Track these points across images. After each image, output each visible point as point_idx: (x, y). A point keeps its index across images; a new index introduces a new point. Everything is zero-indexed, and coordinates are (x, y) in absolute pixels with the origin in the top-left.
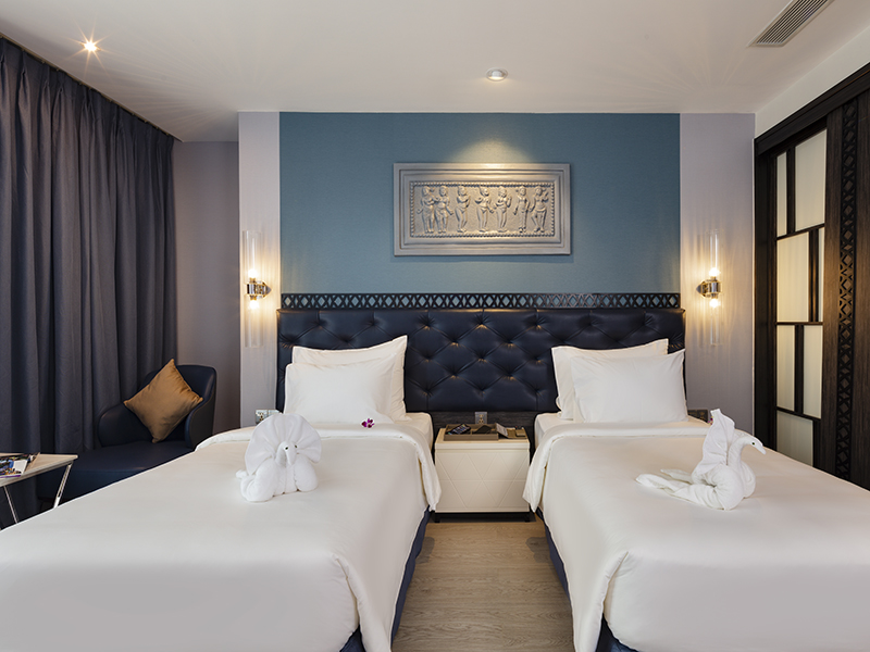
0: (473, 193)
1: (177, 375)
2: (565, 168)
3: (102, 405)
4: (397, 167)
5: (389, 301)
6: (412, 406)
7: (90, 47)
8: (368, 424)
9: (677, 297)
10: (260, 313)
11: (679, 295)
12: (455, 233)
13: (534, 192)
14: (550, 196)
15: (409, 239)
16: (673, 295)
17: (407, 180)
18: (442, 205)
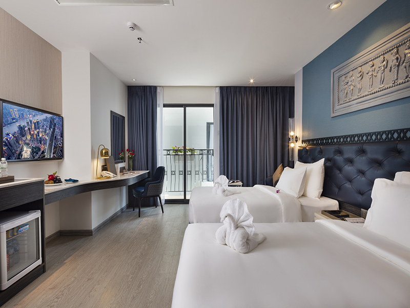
4: (332, 71)
7: (252, 81)
8: (278, 191)
17: (336, 76)
18: (349, 83)
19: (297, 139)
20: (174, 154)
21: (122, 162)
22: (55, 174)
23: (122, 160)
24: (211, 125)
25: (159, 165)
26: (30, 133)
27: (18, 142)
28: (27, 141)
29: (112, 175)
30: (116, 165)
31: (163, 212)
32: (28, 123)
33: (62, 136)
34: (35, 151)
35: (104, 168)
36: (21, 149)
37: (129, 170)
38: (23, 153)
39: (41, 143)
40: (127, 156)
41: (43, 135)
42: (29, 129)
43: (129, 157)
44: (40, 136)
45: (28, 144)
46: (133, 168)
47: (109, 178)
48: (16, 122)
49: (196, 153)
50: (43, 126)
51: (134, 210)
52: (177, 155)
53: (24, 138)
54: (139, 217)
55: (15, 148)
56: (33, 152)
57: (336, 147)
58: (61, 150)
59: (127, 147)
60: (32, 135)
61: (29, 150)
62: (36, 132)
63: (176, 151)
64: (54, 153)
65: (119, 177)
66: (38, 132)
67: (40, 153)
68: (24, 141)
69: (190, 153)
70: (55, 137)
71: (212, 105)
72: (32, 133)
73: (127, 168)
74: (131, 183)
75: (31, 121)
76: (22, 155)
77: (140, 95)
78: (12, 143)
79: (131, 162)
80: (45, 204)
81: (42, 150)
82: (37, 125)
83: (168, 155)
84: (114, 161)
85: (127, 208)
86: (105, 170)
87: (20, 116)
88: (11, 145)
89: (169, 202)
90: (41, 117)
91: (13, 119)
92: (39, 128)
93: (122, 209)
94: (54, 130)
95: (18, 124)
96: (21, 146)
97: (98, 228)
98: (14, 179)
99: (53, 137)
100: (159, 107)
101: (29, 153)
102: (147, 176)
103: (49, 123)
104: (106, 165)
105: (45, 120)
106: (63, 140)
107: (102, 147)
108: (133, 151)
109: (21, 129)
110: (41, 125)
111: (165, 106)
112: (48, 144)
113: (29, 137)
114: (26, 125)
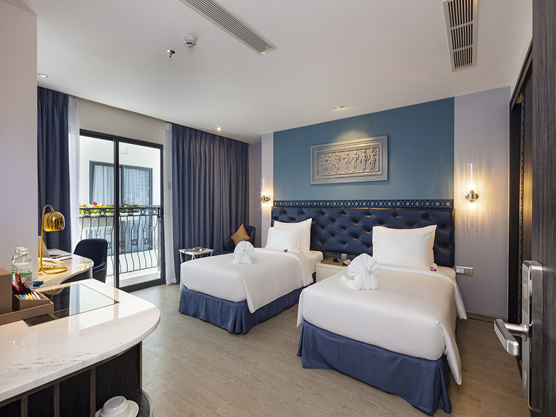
0: (342, 155)
1: (244, 229)
2: (385, 138)
3: (225, 238)
4: (312, 147)
5: (309, 204)
6: (313, 247)
7: (219, 129)
8: (286, 251)
9: (452, 202)
10: (267, 207)
11: (453, 200)
12: (334, 173)
13: (369, 152)
14: (378, 153)
15: (316, 177)
16: (448, 201)
17: (316, 152)
18: (329, 162)
19: (267, 199)
57: (319, 209)
100: (72, 132)
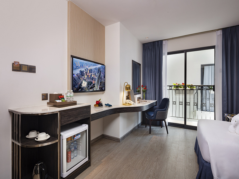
20: (175, 89)
21: (139, 94)
22: (100, 100)
23: (139, 92)
24: (205, 67)
25: (164, 97)
26: (87, 75)
27: (79, 78)
28: (85, 79)
29: (132, 102)
30: (135, 96)
31: (168, 133)
32: (85, 70)
33: (104, 77)
34: (89, 84)
35: (128, 98)
36: (81, 82)
37: (143, 99)
38: (83, 84)
39: (93, 80)
40: (142, 90)
41: (94, 76)
42: (86, 72)
43: (143, 90)
44: (93, 76)
45: (85, 80)
46: (145, 98)
47: (131, 104)
48: (79, 68)
49: (194, 89)
50: (94, 72)
51: (146, 127)
52: (177, 89)
53: (83, 77)
54: (150, 133)
55: (78, 81)
56: (88, 84)
58: (104, 84)
59: (142, 84)
60: (88, 76)
61: (86, 83)
62: (90, 74)
63: (177, 87)
64: (100, 85)
65: (137, 105)
66: (91, 75)
67: (92, 85)
68: (83, 78)
69: (189, 89)
70: (101, 77)
71: (213, 47)
72: (88, 74)
73: (142, 98)
74: (145, 109)
75: (87, 69)
76: (82, 85)
77: (151, 48)
78: (76, 79)
79: (144, 94)
80: (91, 121)
81: (94, 83)
82: (91, 71)
83: (171, 89)
84: (133, 93)
85: (142, 125)
86: (128, 99)
87: (81, 66)
88: (75, 80)
89: (171, 124)
90: (93, 67)
91: (77, 67)
92: (92, 72)
93: (138, 125)
94: (100, 74)
95: (80, 70)
96: (81, 81)
97: (123, 137)
98: (76, 103)
99: (99, 77)
100: (164, 55)
101: (86, 84)
102: (155, 104)
103: (97, 71)
104: (128, 96)
105: (96, 69)
106: (105, 79)
107: (126, 84)
108: (146, 86)
109: (82, 72)
110: (93, 71)
111: (169, 53)
112: (96, 81)
113: (86, 77)
114: (84, 70)
